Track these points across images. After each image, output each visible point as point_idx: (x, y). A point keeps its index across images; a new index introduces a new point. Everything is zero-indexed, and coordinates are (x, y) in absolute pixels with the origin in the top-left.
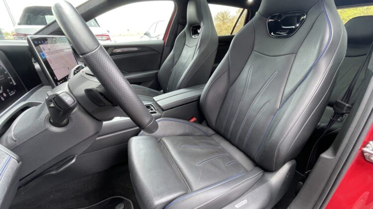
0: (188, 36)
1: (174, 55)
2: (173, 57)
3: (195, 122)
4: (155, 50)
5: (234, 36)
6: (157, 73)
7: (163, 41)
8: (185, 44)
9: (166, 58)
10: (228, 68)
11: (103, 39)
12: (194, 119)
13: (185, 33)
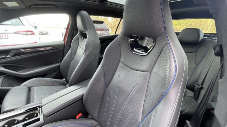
0: (80, 39)
1: (71, 52)
2: (71, 54)
3: (81, 118)
4: (57, 49)
5: (117, 35)
6: (60, 65)
7: (64, 42)
8: (78, 45)
9: (66, 54)
10: (104, 73)
11: (27, 34)
12: (80, 115)
13: (78, 37)
